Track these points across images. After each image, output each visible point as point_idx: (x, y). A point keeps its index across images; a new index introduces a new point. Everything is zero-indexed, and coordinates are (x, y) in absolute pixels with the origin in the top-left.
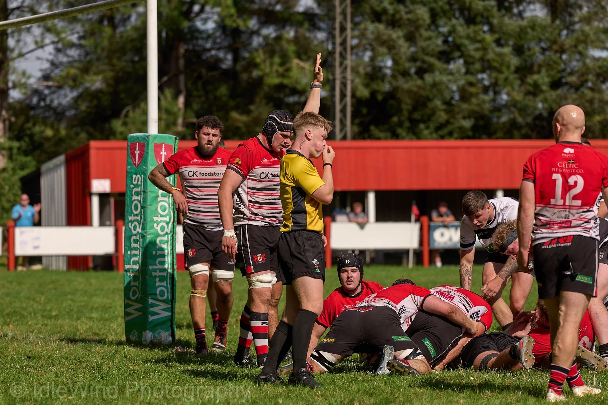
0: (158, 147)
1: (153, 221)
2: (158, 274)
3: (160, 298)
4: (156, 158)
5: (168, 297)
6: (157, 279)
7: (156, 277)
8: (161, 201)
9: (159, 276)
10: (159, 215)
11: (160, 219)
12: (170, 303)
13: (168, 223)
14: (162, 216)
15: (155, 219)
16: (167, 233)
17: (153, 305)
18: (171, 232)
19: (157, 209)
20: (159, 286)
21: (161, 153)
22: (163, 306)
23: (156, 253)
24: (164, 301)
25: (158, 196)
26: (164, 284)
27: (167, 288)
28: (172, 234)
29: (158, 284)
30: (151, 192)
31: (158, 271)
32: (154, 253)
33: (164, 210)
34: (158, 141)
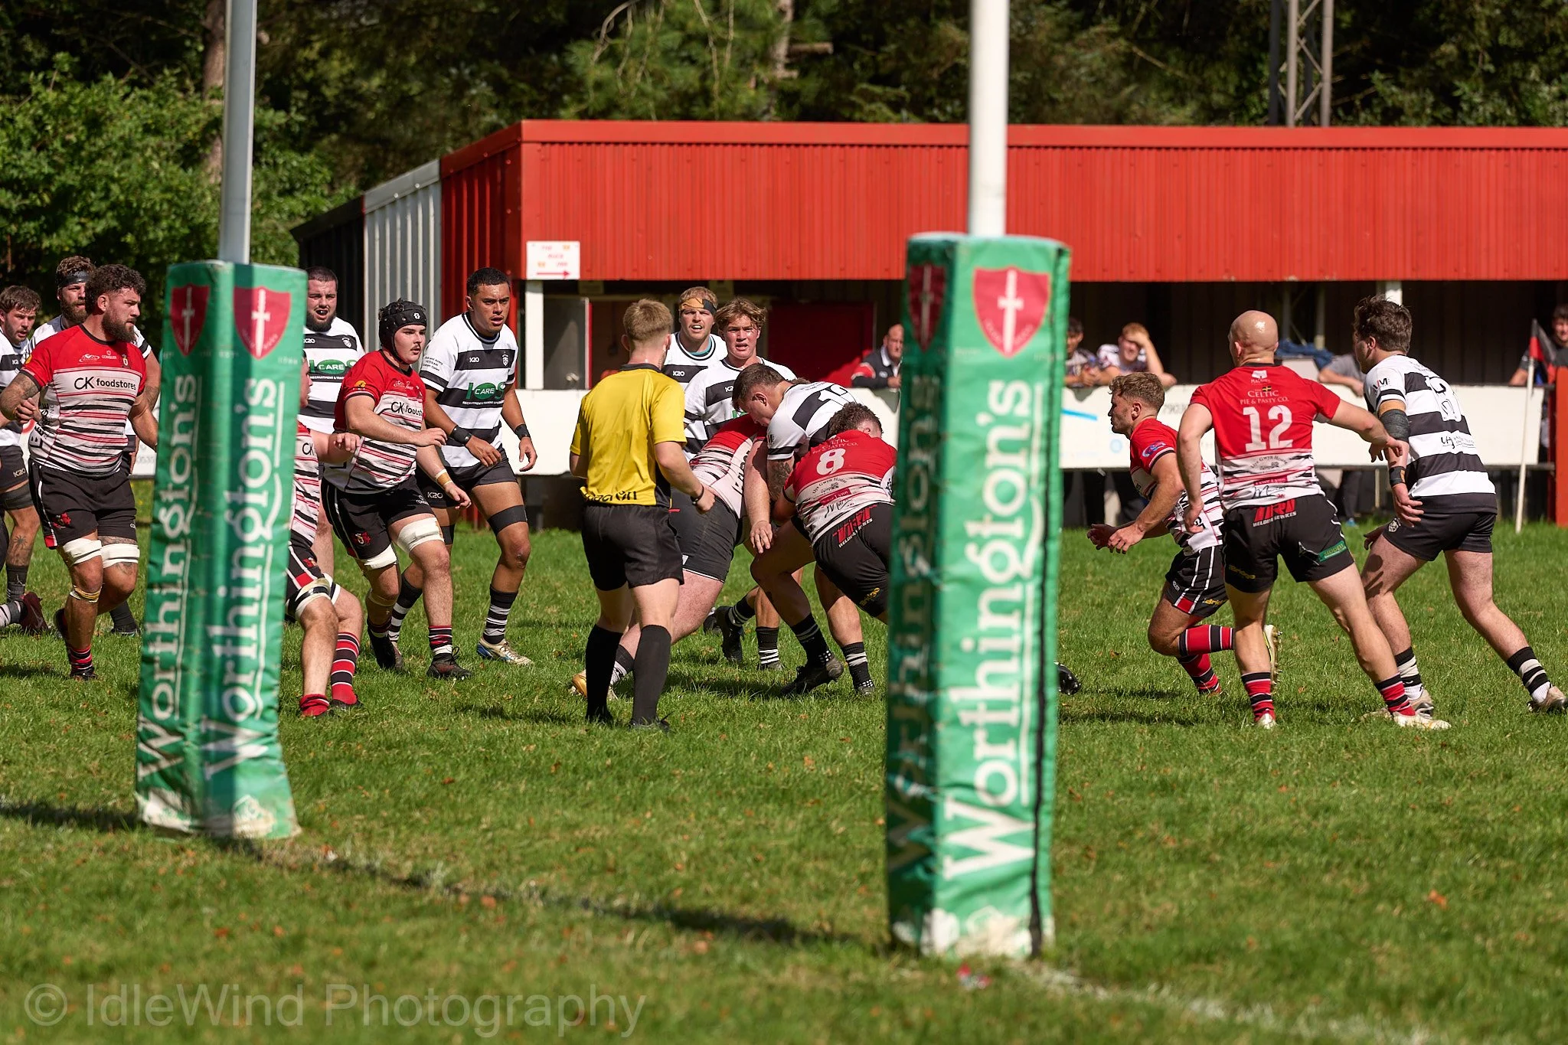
0: (990, 284)
1: (964, 538)
2: (984, 717)
3: (987, 800)
4: (983, 319)
5: (1018, 797)
6: (980, 736)
7: (973, 727)
8: (997, 467)
9: (989, 727)
10: (988, 517)
11: (988, 529)
12: (1030, 816)
13: (1021, 545)
14: (997, 519)
15: (972, 528)
16: (1018, 578)
17: (959, 824)
18: (1035, 572)
19: (980, 494)
20: (986, 759)
21: (1002, 303)
22: (1003, 826)
23: (976, 646)
24: (1004, 811)
25: (983, 452)
26: (1008, 750)
27: (1016, 765)
28: (1038, 580)
29: (982, 750)
30: (962, 436)
31: (982, 707)
32: (967, 644)
33: (1008, 498)
34: (987, 263)
